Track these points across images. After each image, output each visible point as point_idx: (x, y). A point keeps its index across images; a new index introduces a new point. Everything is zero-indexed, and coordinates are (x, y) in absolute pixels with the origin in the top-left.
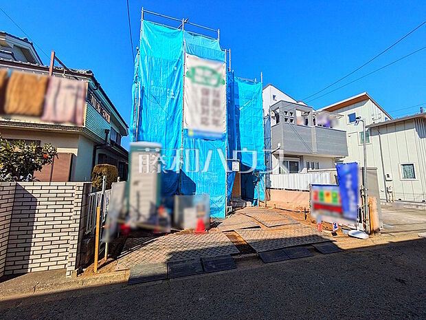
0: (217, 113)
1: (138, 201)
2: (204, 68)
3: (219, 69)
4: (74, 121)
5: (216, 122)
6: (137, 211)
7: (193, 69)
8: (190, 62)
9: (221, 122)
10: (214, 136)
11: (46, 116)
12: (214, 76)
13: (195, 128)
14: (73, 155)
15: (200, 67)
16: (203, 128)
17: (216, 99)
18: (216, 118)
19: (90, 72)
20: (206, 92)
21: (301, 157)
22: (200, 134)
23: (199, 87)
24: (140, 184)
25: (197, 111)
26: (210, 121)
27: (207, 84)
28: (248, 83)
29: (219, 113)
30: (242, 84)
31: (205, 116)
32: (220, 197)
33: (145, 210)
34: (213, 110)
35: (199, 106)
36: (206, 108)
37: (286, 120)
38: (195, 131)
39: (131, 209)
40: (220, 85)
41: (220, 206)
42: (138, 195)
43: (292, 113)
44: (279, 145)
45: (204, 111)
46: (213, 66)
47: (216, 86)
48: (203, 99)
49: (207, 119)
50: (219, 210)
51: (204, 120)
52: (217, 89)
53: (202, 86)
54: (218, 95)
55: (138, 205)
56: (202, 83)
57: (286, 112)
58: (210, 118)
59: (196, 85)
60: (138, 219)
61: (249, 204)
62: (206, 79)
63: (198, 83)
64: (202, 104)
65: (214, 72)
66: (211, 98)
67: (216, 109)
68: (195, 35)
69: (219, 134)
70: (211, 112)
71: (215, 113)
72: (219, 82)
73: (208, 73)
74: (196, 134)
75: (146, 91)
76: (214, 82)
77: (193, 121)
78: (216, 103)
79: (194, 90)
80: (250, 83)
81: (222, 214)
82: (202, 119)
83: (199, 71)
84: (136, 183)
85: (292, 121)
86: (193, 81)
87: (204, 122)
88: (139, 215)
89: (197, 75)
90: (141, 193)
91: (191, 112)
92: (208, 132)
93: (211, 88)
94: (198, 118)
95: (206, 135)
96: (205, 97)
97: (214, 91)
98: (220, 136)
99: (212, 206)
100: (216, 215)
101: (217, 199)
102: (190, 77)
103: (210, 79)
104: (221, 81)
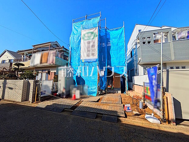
2: (88, 33)
3: (94, 31)
4: (52, 63)
5: (93, 54)
6: (60, 89)
7: (84, 35)
9: (95, 54)
10: (92, 60)
11: (48, 62)
12: (92, 35)
13: (85, 58)
14: (55, 72)
16: (88, 58)
17: (94, 44)
18: (93, 52)
19: (63, 46)
20: (89, 43)
25: (85, 51)
27: (90, 39)
28: (115, 30)
29: (94, 50)
30: (112, 32)
34: (92, 49)
35: (86, 49)
36: (89, 49)
38: (85, 60)
41: (95, 91)
44: (140, 59)
45: (88, 51)
46: (92, 31)
48: (88, 46)
49: (89, 54)
50: (94, 92)
51: (88, 55)
52: (94, 40)
53: (87, 41)
56: (88, 39)
57: (145, 38)
58: (91, 53)
59: (85, 41)
60: (60, 92)
63: (86, 40)
64: (87, 48)
65: (92, 33)
66: (91, 44)
67: (93, 49)
68: (90, 20)
70: (91, 51)
71: (93, 50)
74: (85, 61)
75: (72, 48)
76: (92, 37)
78: (93, 46)
79: (84, 43)
80: (117, 30)
81: (95, 95)
82: (87, 54)
84: (60, 80)
85: (149, 42)
87: (88, 56)
89: (86, 37)
91: (83, 53)
93: (91, 40)
95: (89, 61)
96: (88, 45)
98: (95, 60)
99: (92, 91)
100: (93, 95)
101: (94, 88)
102: (83, 38)
103: (90, 37)
104: (95, 36)
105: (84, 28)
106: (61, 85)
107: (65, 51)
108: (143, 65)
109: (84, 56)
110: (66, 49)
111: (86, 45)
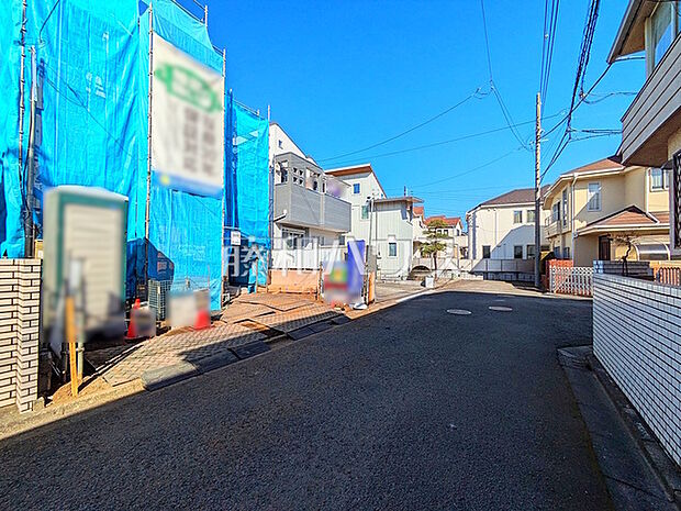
1: (83, 293)
2: (190, 74)
3: (214, 82)
5: (208, 169)
7: (169, 68)
9: (215, 171)
10: (205, 189)
12: (205, 93)
13: (173, 172)
15: (182, 70)
16: (186, 175)
17: (210, 132)
18: (209, 162)
20: (192, 116)
21: (307, 229)
22: (182, 184)
23: (182, 105)
24: (88, 265)
25: (176, 144)
26: (199, 166)
27: (195, 103)
28: (249, 115)
29: (212, 155)
30: (242, 114)
31: (190, 155)
32: (213, 281)
34: (204, 148)
35: (181, 139)
36: (192, 142)
37: (295, 179)
38: (174, 178)
40: (215, 111)
41: (213, 294)
42: (83, 283)
43: (301, 173)
44: (285, 212)
45: (189, 148)
46: (205, 76)
47: (210, 110)
48: (187, 127)
49: (193, 161)
51: (189, 162)
52: (211, 116)
53: (185, 104)
54: (212, 127)
56: (186, 99)
58: (199, 160)
59: (174, 99)
61: (245, 290)
62: (193, 93)
63: (179, 96)
64: (186, 134)
65: (206, 86)
66: (201, 127)
67: (209, 147)
69: (212, 187)
70: (200, 152)
71: (207, 154)
72: (213, 104)
73: (196, 86)
74: (176, 184)
75: (50, 71)
76: (206, 102)
77: (170, 160)
78: (209, 138)
79: (172, 107)
81: (216, 306)
82: (186, 159)
83: (180, 76)
85: (301, 182)
86: (169, 90)
87: (189, 165)
88: (86, 317)
89: (177, 81)
90: (89, 280)
91: (166, 144)
92: (196, 183)
93: (201, 113)
94: (178, 157)
95: (193, 188)
96: (191, 123)
97: (206, 118)
98: (215, 192)
102: (164, 80)
103: (198, 95)
104: (216, 104)
105: (167, 35)
108: (280, 225)
111: (181, 117)
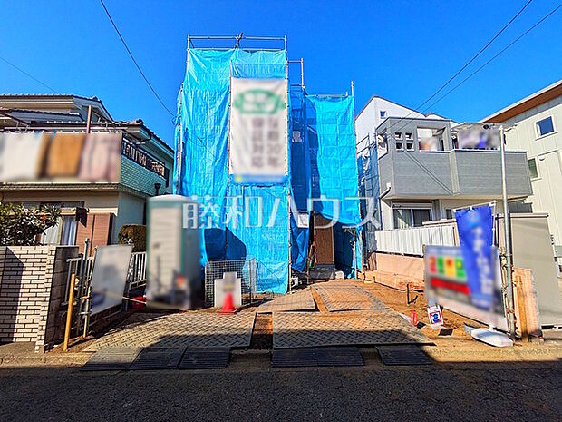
0: (273, 149)
1: (159, 268)
2: (255, 92)
3: (277, 88)
4: (107, 176)
5: (273, 162)
6: (157, 280)
7: (242, 96)
8: (237, 87)
9: (280, 162)
10: (270, 180)
12: (270, 100)
13: (244, 171)
14: (112, 216)
15: (250, 92)
16: (255, 171)
17: (274, 130)
18: (274, 155)
19: (140, 120)
20: (259, 123)
21: (435, 202)
22: (250, 179)
23: (249, 118)
24: (162, 247)
25: (246, 148)
26: (265, 161)
27: (261, 112)
28: (330, 101)
29: (277, 149)
30: (321, 103)
31: (258, 154)
32: (280, 264)
33: (167, 279)
34: (269, 145)
35: (250, 143)
36: (259, 143)
37: (399, 146)
38: (245, 176)
39: (151, 278)
40: (279, 111)
41: (280, 276)
42: (159, 260)
43: (410, 135)
44: (389, 185)
45: (257, 148)
46: (268, 87)
47: (273, 112)
48: (254, 133)
49: (260, 159)
50: (279, 282)
51: (256, 161)
52: (275, 116)
53: (253, 116)
54: (276, 125)
55: (159, 273)
56: (254, 112)
57: (400, 134)
58: (265, 156)
59: (244, 116)
60: (159, 290)
61: (340, 274)
62: (259, 105)
63: (248, 112)
64: (254, 139)
65: (270, 94)
66: (266, 129)
67: (273, 143)
68: (252, 52)
69: (277, 177)
70: (266, 149)
71: (272, 149)
72: (277, 106)
73: (261, 97)
75: (190, 133)
76: (270, 107)
78: (273, 135)
79: (243, 123)
80: (334, 100)
81: (283, 288)
82: (254, 159)
83: (249, 98)
84: (157, 246)
85: (409, 146)
86: (242, 111)
87: (256, 163)
88: (160, 285)
89: (247, 102)
90: (163, 259)
91: (239, 152)
92: (262, 176)
93: (265, 117)
94: (247, 159)
95: (260, 180)
96: (257, 129)
97: (271, 120)
98: (280, 180)
99: (269, 277)
100: (275, 289)
101: (277, 267)
102: (238, 106)
103: (264, 104)
104: (280, 104)
105: (240, 74)
106: (163, 265)
107: (145, 140)
108: (391, 202)
109: (241, 162)
110: (150, 134)
111: (250, 127)
